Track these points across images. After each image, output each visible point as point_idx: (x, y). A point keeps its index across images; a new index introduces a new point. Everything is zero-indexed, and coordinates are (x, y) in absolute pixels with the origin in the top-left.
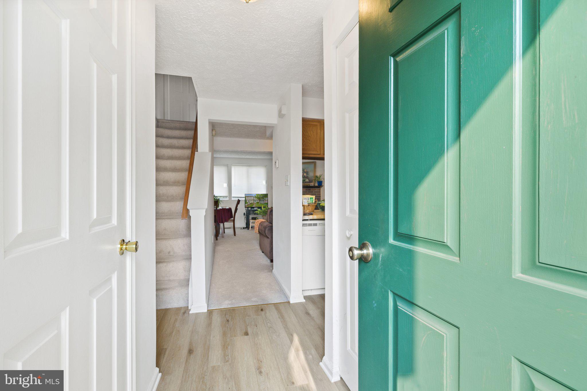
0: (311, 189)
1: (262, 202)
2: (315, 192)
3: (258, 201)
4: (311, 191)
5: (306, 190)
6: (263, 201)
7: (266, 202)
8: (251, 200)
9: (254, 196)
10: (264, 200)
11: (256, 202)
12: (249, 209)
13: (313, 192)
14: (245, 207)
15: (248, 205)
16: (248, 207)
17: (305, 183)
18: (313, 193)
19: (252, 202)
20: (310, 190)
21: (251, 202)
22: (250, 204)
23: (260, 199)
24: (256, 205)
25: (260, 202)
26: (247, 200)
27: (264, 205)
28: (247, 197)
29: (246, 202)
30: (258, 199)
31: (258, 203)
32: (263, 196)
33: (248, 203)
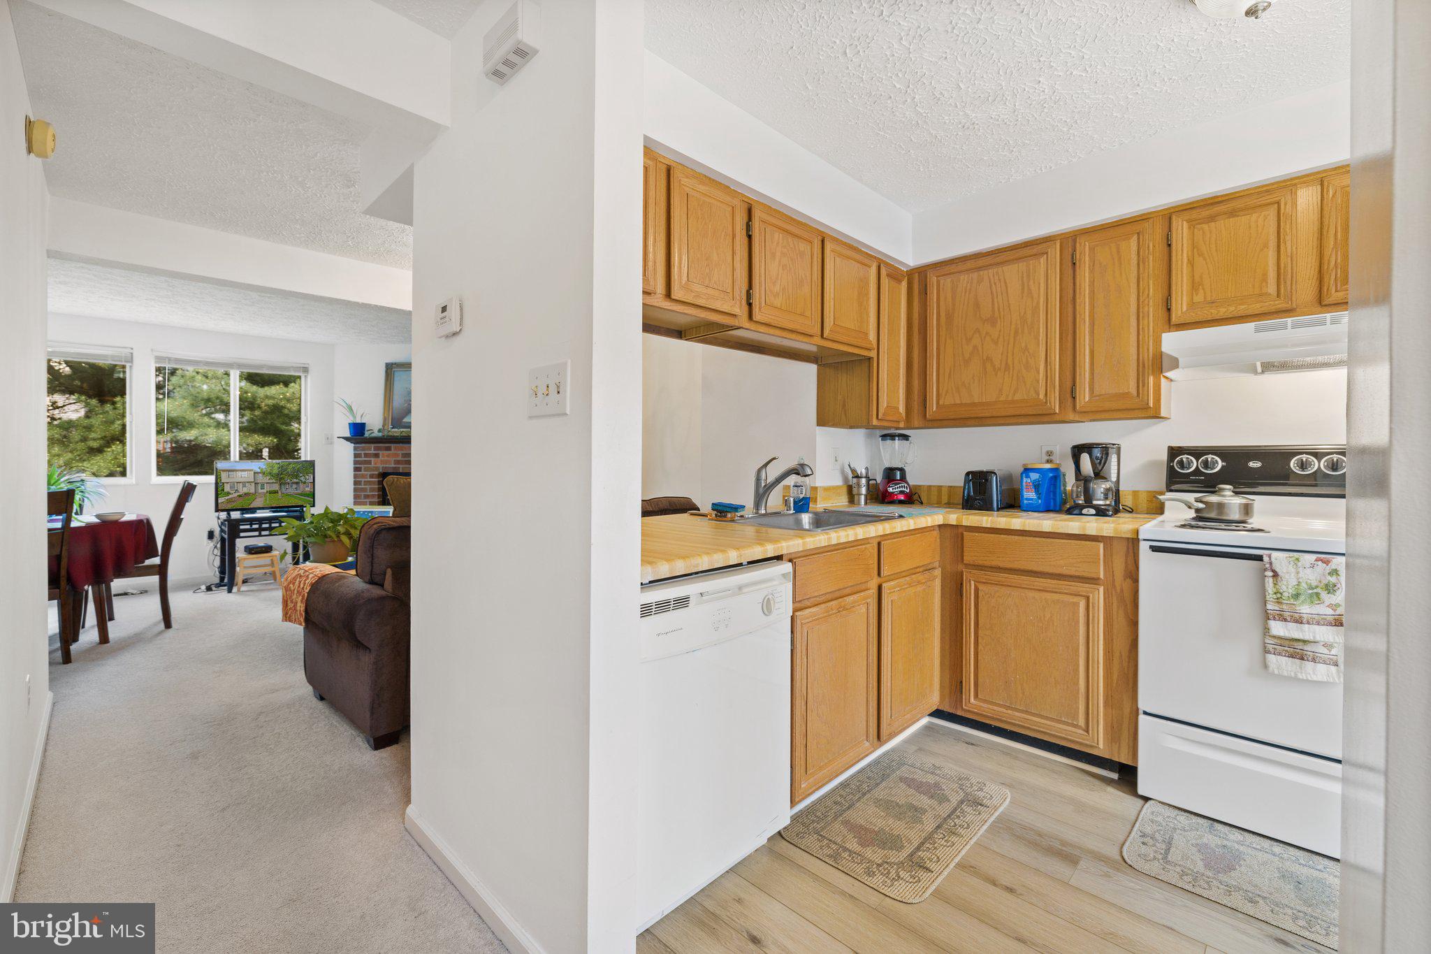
1: (292, 490)
3: (276, 487)
6: (294, 486)
7: (308, 489)
8: (244, 484)
9: (259, 471)
10: (297, 483)
11: (267, 488)
12: (235, 515)
14: (217, 510)
15: (229, 501)
16: (229, 507)
19: (249, 489)
21: (245, 490)
22: (240, 496)
23: (281, 479)
24: (266, 500)
25: (281, 489)
26: (228, 483)
27: (300, 499)
28: (224, 471)
29: (220, 489)
30: (274, 481)
31: (276, 492)
32: (294, 468)
33: (228, 493)
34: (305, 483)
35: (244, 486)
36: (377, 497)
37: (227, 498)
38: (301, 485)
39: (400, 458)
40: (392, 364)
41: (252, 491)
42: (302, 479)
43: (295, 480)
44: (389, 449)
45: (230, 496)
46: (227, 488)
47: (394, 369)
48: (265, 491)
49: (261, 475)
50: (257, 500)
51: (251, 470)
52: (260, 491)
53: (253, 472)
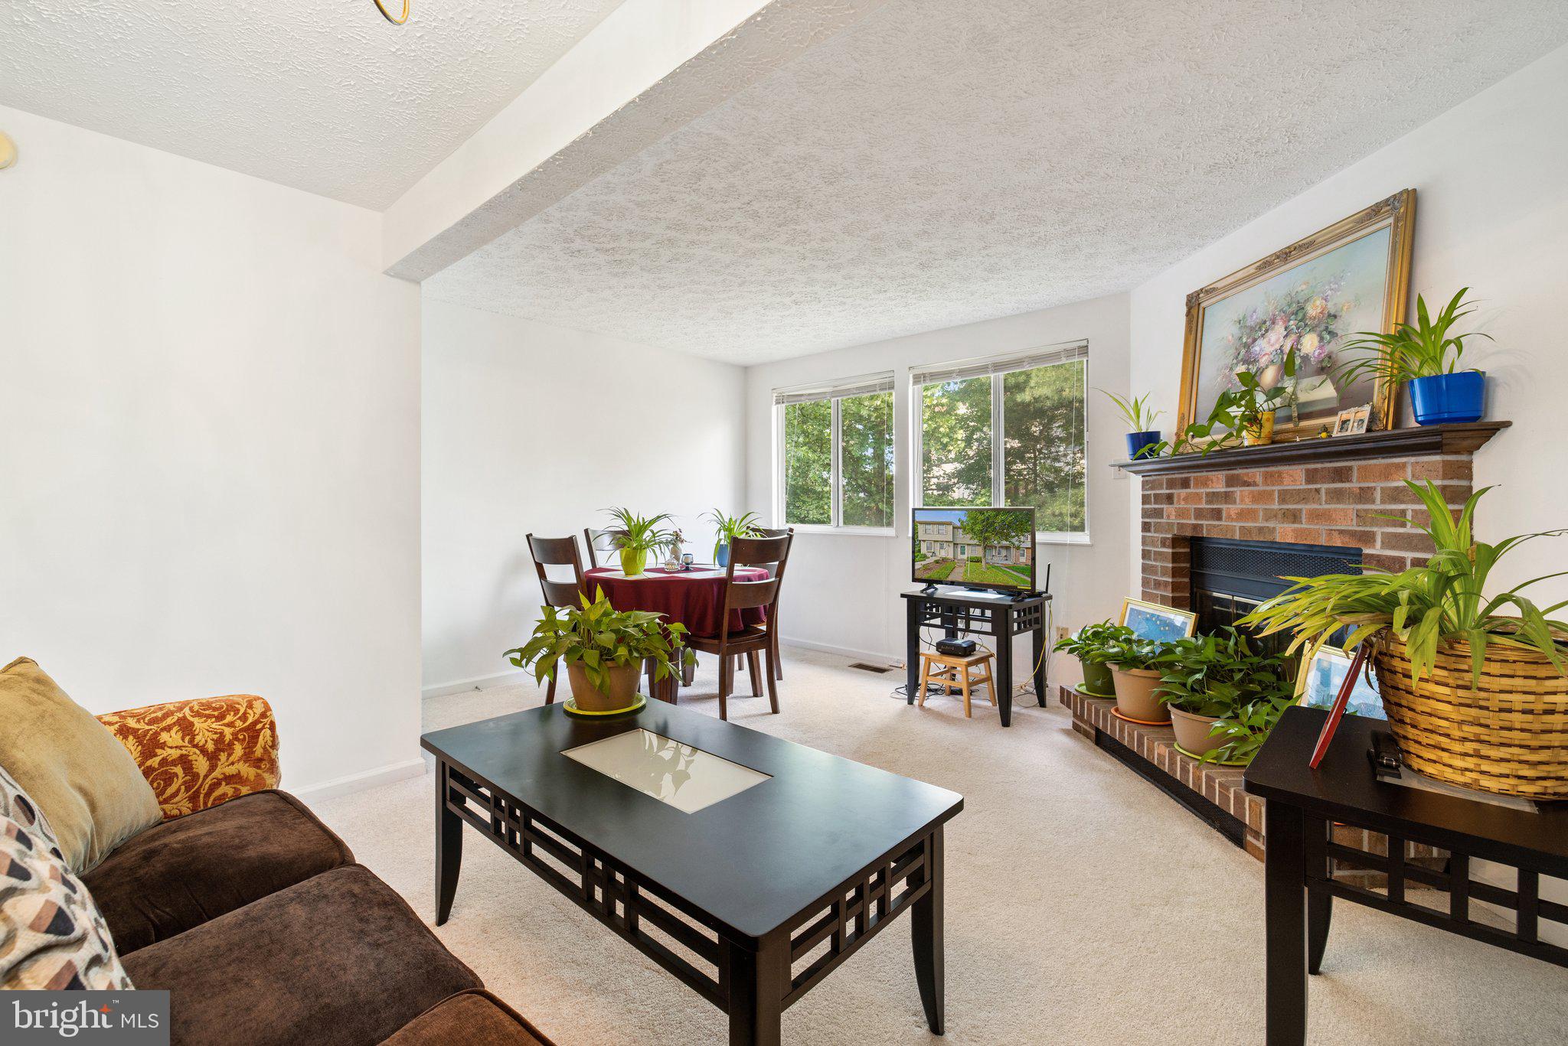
0: (1355, 464)
1: (998, 559)
2: (1395, 495)
3: (979, 552)
4: (1354, 485)
5: (1309, 481)
6: (1004, 553)
7: (1023, 560)
8: (942, 543)
9: (958, 524)
10: (1007, 548)
11: (969, 553)
13: (1378, 495)
14: (913, 580)
15: (926, 568)
17: (1302, 417)
18: (1378, 506)
19: (947, 552)
20: (1342, 475)
21: (943, 554)
22: (937, 562)
23: (986, 539)
24: (966, 571)
25: (985, 557)
26: (924, 541)
27: (1011, 577)
28: (921, 523)
29: (917, 549)
30: (976, 542)
31: (978, 560)
32: (1003, 521)
33: (925, 557)
34: (1018, 548)
35: (942, 548)
36: (1170, 588)
37: (923, 563)
38: (1013, 551)
39: (1204, 506)
40: (1198, 294)
41: (951, 556)
42: (1014, 540)
43: (1005, 543)
44: (1185, 483)
45: (927, 561)
46: (924, 550)
47: (1202, 305)
48: (965, 557)
49: (961, 531)
50: (957, 570)
51: (950, 524)
52: (960, 556)
53: (951, 527)
